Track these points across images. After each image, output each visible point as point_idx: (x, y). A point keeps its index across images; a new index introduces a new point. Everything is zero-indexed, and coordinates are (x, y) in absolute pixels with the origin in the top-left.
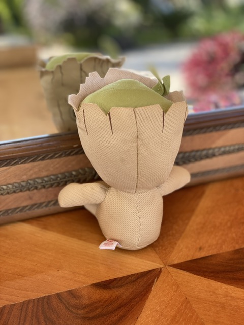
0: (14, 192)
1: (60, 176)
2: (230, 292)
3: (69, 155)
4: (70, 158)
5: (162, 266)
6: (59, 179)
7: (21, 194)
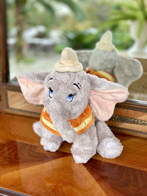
2: (85, 173)
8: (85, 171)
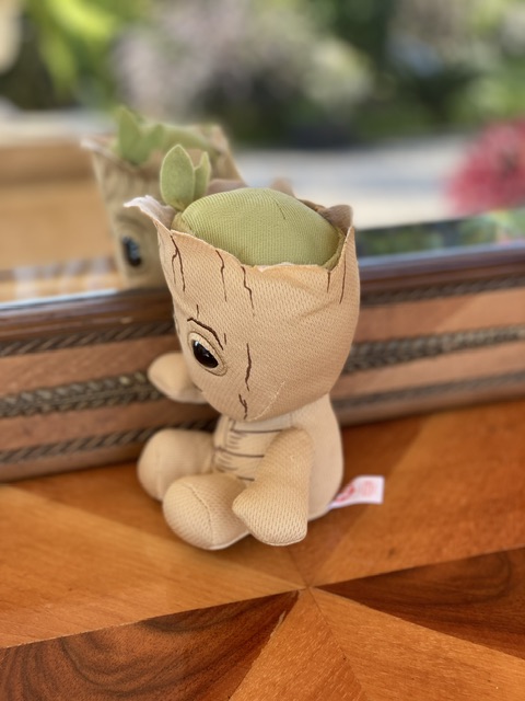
1: (92, 385)
2: (446, 648)
3: (112, 339)
5: (299, 587)
6: (89, 394)
8: (439, 641)
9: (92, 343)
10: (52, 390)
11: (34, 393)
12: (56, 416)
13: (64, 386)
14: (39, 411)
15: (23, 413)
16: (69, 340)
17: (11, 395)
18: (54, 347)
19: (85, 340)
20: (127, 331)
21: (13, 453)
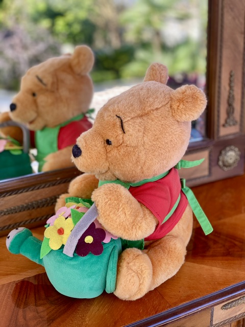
0: (20, 211)
1: (49, 199)
3: (54, 185)
4: (55, 187)
6: (48, 201)
7: (25, 212)
9: (49, 186)
10: (37, 201)
11: (32, 203)
12: (39, 209)
13: (41, 200)
14: (34, 208)
15: (29, 209)
16: (42, 186)
17: (26, 204)
18: (38, 189)
19: (47, 186)
20: (59, 182)
21: (26, 221)
